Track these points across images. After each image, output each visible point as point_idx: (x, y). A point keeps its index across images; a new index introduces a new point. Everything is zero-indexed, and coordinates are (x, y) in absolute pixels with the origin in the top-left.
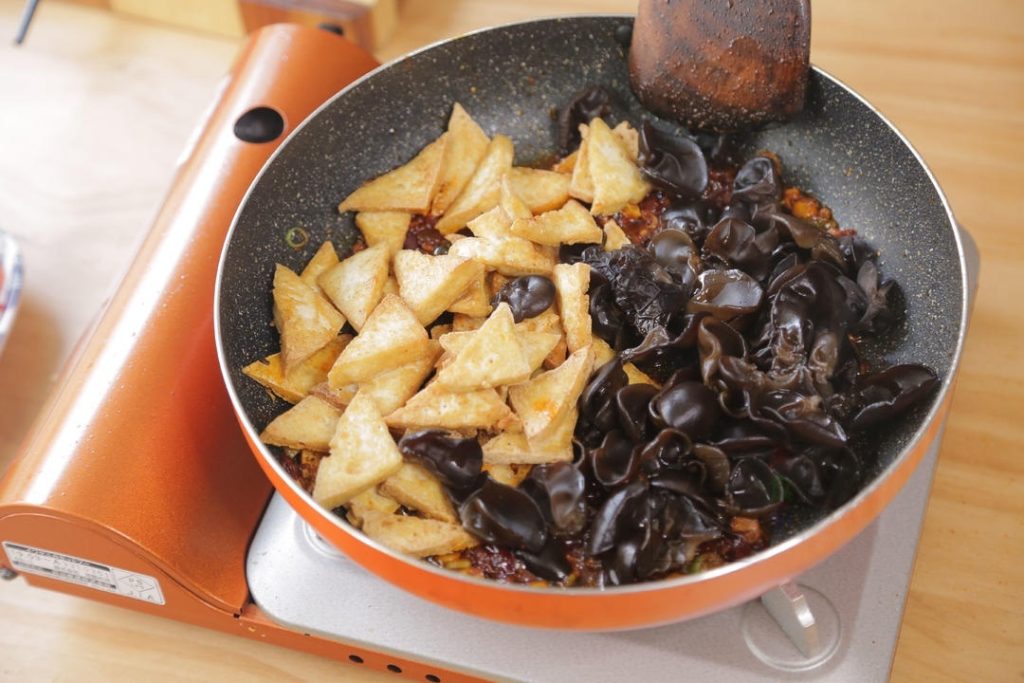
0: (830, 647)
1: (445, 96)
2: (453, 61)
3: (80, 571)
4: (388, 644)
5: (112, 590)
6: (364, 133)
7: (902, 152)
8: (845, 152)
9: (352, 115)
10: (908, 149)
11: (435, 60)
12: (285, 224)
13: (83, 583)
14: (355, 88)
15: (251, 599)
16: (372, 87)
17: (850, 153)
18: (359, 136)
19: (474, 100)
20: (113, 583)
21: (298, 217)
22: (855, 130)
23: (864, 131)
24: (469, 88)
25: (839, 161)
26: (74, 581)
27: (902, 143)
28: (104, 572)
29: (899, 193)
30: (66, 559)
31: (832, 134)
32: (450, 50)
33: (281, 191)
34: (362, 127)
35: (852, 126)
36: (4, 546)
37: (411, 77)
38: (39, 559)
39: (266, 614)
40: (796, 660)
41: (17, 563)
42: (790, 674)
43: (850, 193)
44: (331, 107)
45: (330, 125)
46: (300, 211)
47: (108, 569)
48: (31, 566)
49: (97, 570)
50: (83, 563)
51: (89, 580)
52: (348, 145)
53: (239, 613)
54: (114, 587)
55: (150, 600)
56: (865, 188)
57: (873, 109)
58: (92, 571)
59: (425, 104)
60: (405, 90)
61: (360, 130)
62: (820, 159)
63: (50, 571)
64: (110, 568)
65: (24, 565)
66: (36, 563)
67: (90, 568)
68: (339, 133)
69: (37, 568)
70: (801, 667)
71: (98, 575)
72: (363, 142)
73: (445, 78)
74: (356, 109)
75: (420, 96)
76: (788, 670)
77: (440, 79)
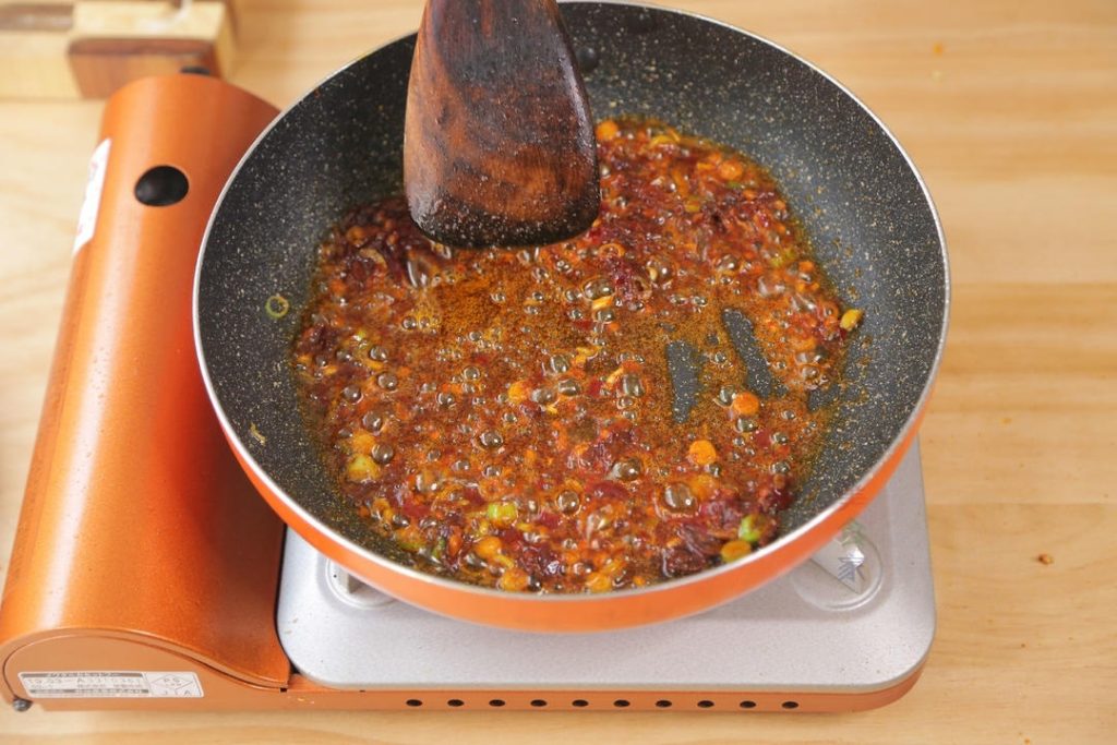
0: (876, 580)
1: (354, 120)
2: (359, 83)
3: (108, 684)
4: (450, 681)
5: (143, 695)
6: (286, 174)
7: (828, 90)
8: (764, 101)
9: (273, 157)
10: (835, 86)
11: (342, 86)
12: (233, 282)
13: (111, 695)
14: (273, 130)
15: (294, 670)
16: (288, 125)
17: (768, 100)
18: (282, 178)
19: (384, 119)
20: (145, 688)
21: (243, 273)
22: (771, 78)
23: (782, 75)
24: (377, 107)
25: (759, 110)
26: (100, 695)
27: (828, 81)
28: (134, 679)
29: (829, 130)
30: (92, 675)
31: (747, 85)
32: (354, 72)
33: (224, 250)
34: (283, 168)
35: (768, 74)
36: (21, 678)
37: (321, 108)
38: (60, 681)
39: (313, 682)
40: (851, 598)
41: (33, 691)
42: (847, 613)
43: (776, 139)
44: (254, 153)
45: (255, 173)
46: (243, 267)
47: (140, 675)
48: (50, 691)
49: (126, 678)
50: (112, 675)
51: (118, 690)
52: (273, 189)
53: (286, 686)
54: (146, 691)
55: (188, 696)
56: (791, 131)
57: (791, 53)
58: (119, 680)
59: (338, 131)
60: (316, 121)
61: (281, 171)
62: (738, 111)
63: (72, 691)
64: (143, 673)
65: (43, 691)
66: (56, 686)
67: (118, 678)
68: (263, 178)
69: (57, 691)
70: (856, 604)
71: (127, 683)
72: (286, 183)
73: (353, 101)
74: (274, 151)
75: (331, 124)
76: (844, 609)
77: (348, 104)
